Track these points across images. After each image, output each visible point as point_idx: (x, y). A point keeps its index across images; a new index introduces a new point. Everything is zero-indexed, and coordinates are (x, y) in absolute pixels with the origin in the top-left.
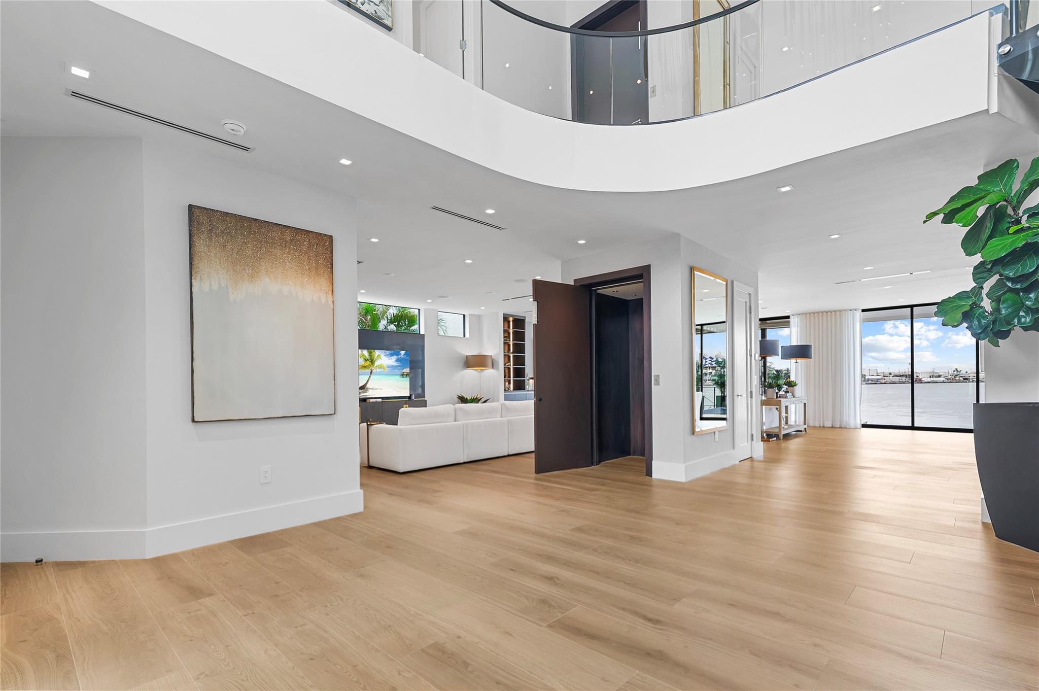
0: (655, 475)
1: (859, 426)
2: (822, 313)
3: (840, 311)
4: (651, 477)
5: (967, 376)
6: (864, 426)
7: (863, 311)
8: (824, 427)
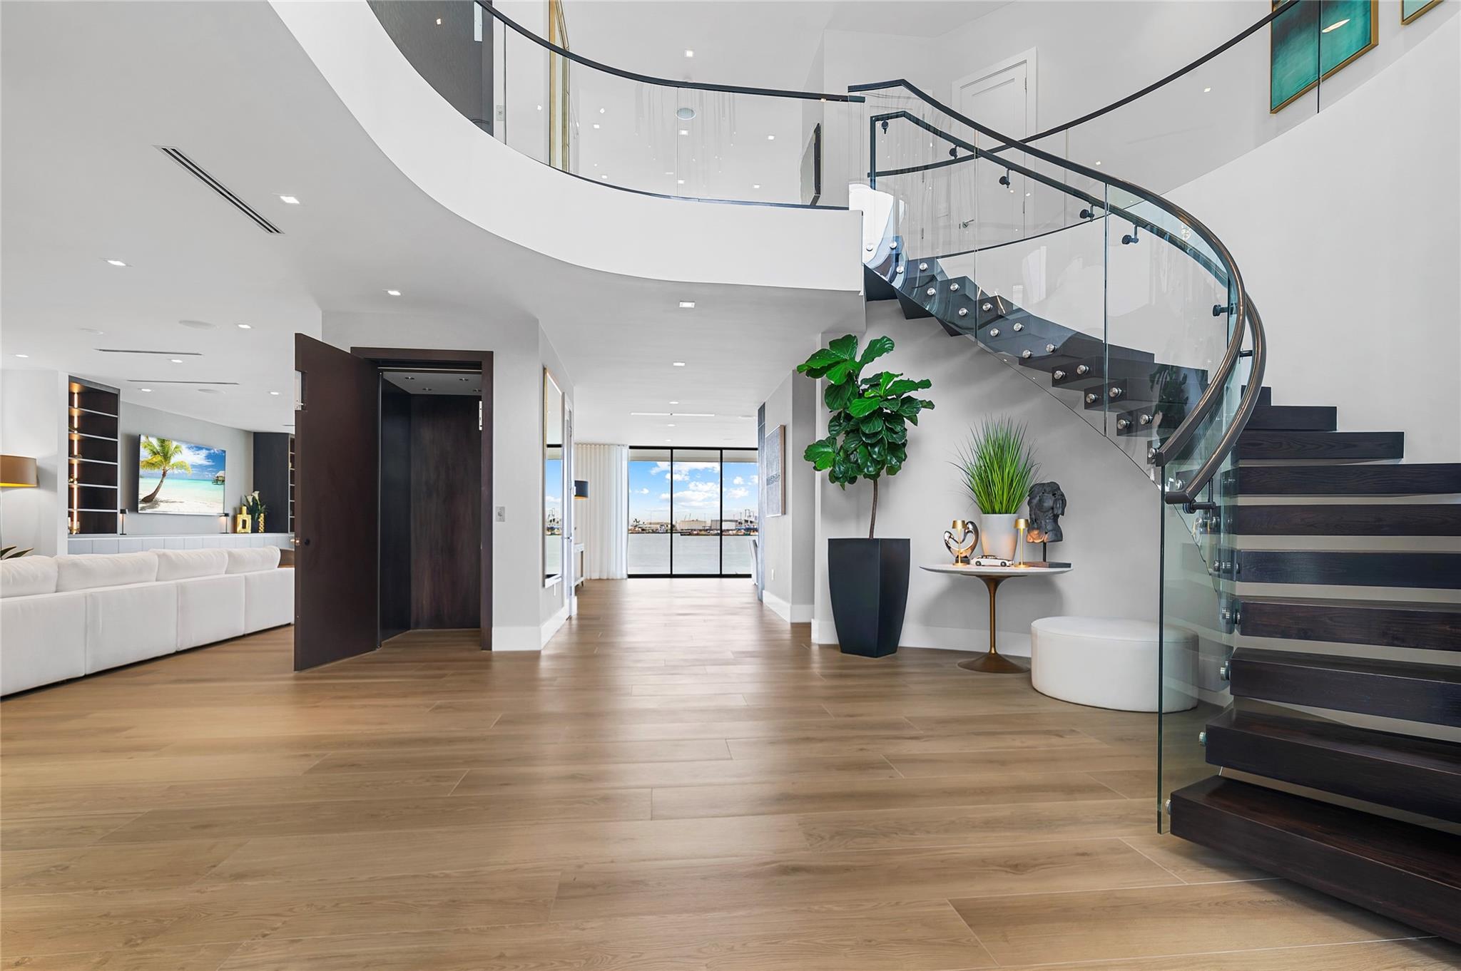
0: (496, 647)
1: (625, 576)
2: (591, 445)
3: (609, 445)
4: (491, 649)
5: (644, 527)
6: (630, 576)
7: (631, 447)
8: (591, 579)
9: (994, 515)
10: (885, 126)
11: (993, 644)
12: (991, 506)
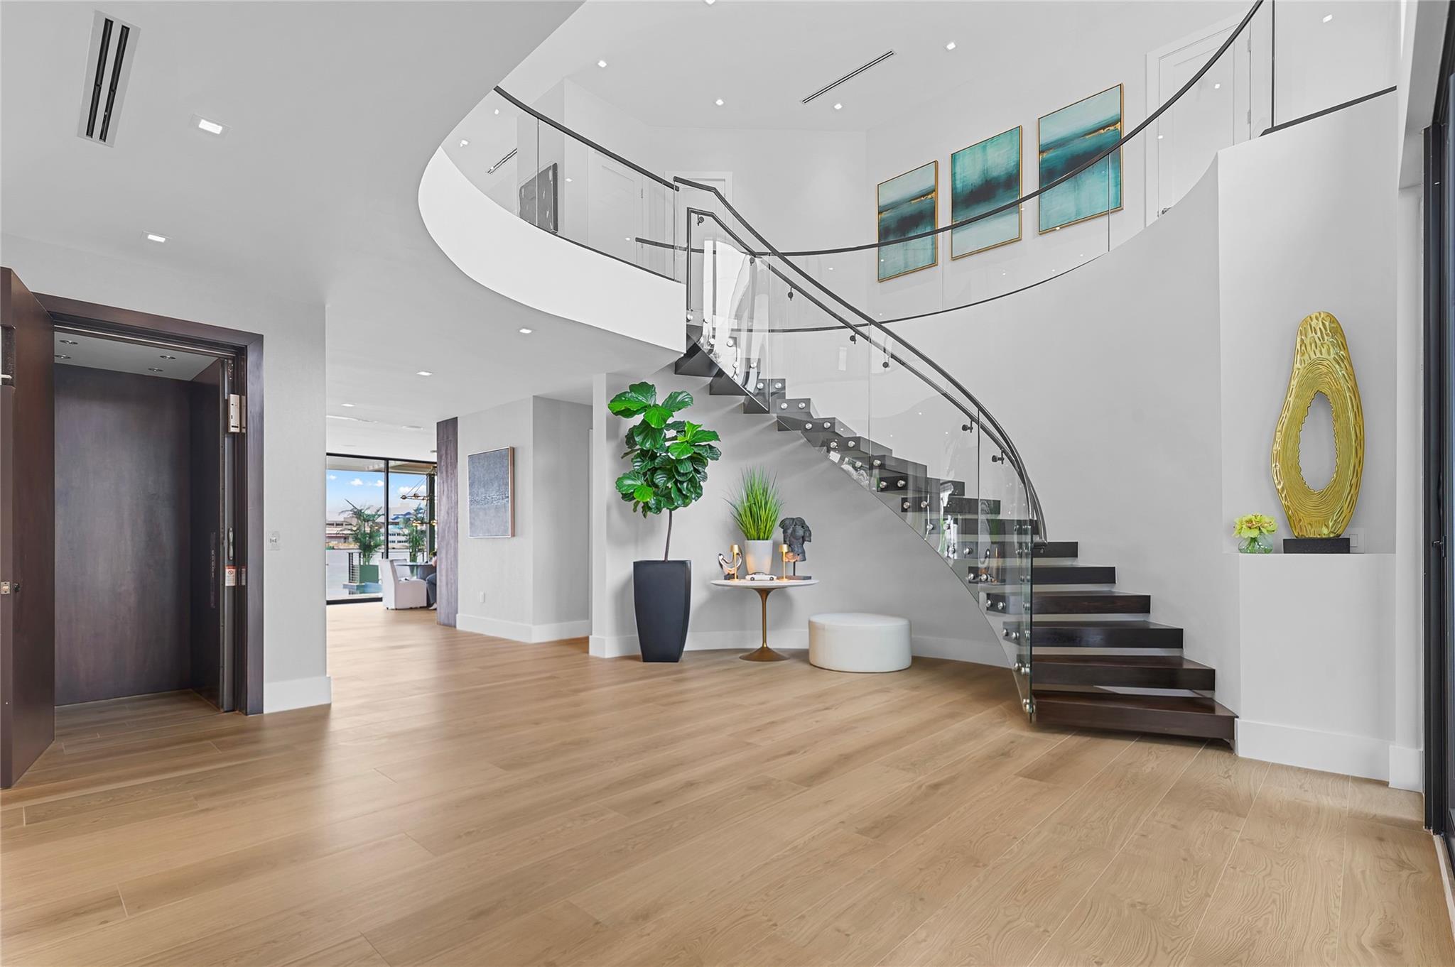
9: (759, 541)
10: (701, 221)
11: (764, 641)
12: (758, 533)
